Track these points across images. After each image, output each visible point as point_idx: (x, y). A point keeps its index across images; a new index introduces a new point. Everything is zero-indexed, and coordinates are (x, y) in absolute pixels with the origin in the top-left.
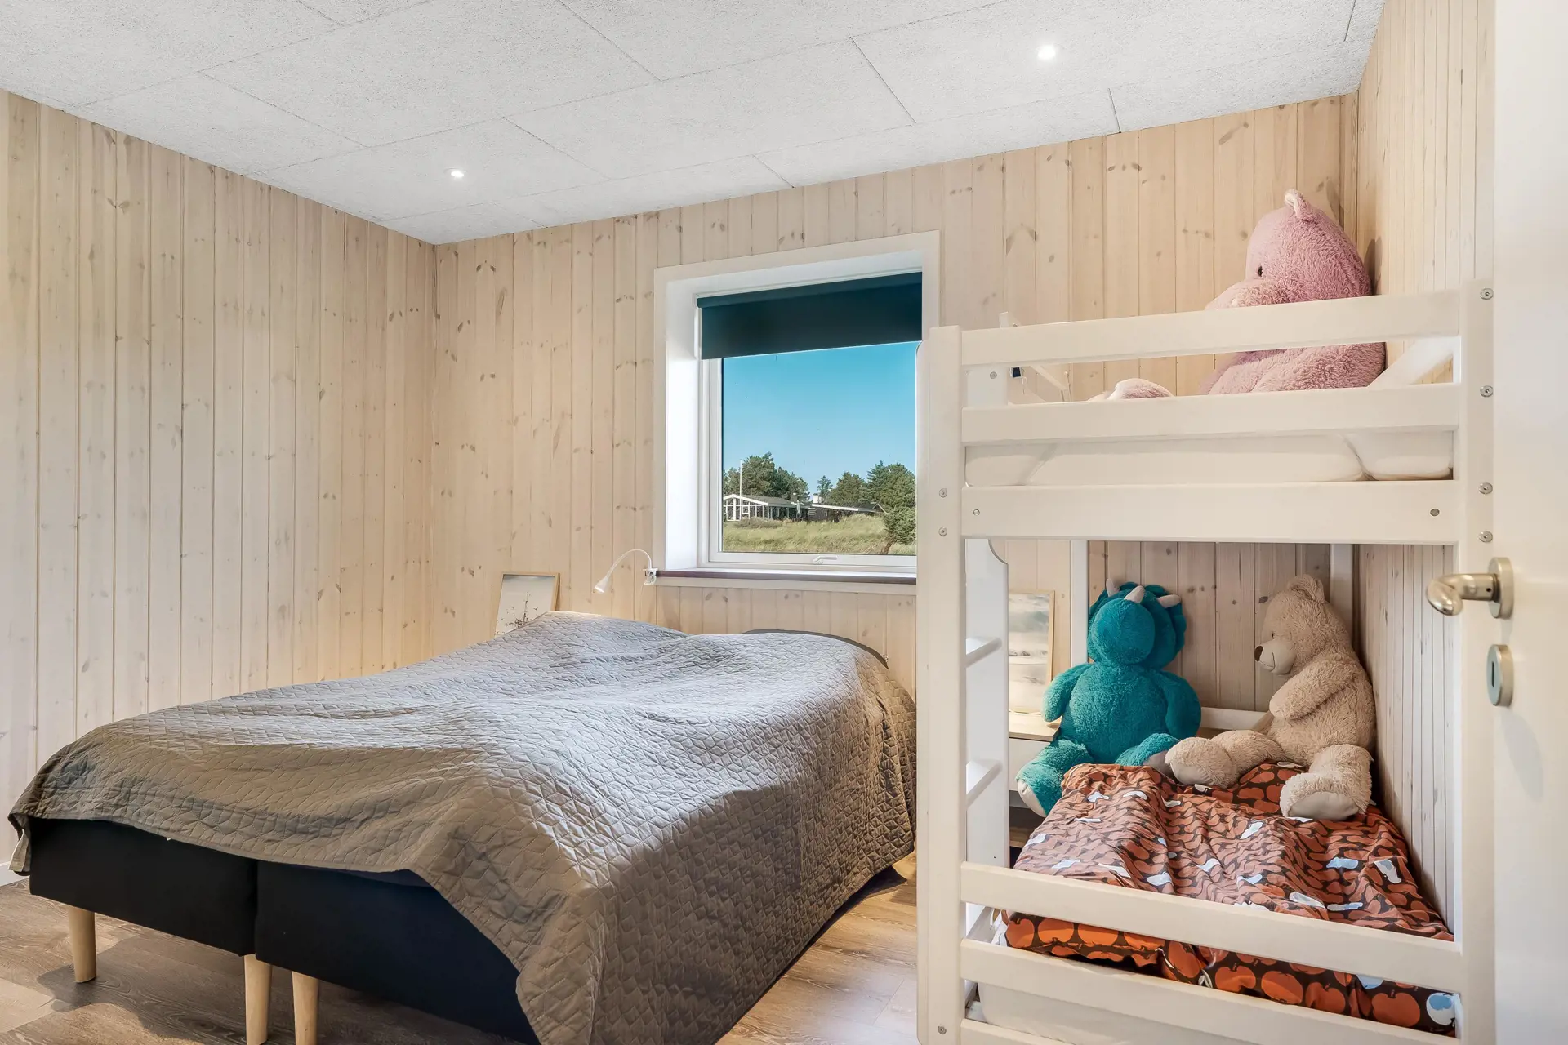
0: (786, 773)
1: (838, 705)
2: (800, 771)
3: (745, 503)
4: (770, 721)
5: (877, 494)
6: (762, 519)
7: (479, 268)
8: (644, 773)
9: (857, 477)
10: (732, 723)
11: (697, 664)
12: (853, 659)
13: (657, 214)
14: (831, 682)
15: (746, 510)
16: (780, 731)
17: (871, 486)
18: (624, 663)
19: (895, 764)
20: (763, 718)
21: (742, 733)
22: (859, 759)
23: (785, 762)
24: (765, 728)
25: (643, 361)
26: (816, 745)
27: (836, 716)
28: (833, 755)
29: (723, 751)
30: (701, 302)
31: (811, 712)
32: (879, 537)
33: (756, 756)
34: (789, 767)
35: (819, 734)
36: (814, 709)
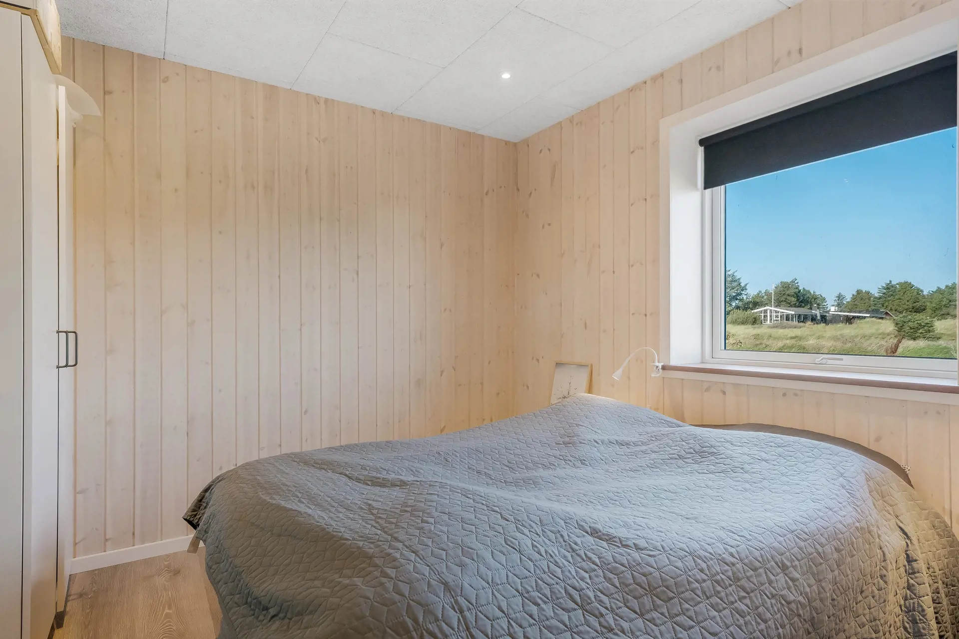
0: (761, 631)
1: (840, 536)
2: (783, 626)
3: (776, 312)
4: (743, 556)
5: (887, 304)
6: (790, 322)
7: (541, 151)
8: (554, 622)
9: (868, 293)
10: (690, 554)
11: (680, 457)
12: (863, 474)
13: (662, 75)
14: (831, 503)
15: (777, 317)
16: (755, 570)
17: (880, 298)
18: (617, 447)
19: (925, 607)
20: (733, 550)
21: (702, 571)
22: (872, 601)
23: (759, 616)
24: (733, 565)
25: (652, 197)
26: (808, 590)
27: (838, 550)
28: (833, 600)
29: (671, 595)
30: (702, 142)
31: (802, 544)
32: (888, 335)
33: (717, 604)
34: (765, 621)
35: (813, 574)
36: (805, 540)
